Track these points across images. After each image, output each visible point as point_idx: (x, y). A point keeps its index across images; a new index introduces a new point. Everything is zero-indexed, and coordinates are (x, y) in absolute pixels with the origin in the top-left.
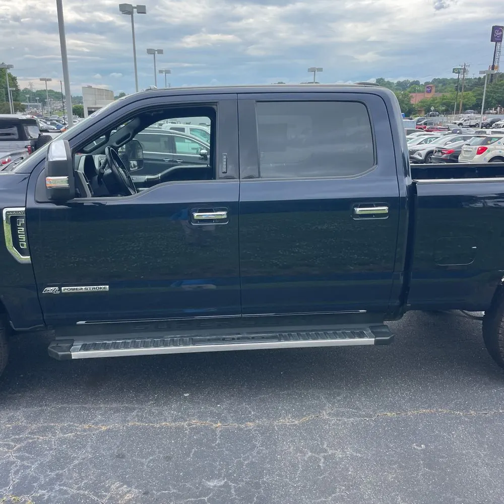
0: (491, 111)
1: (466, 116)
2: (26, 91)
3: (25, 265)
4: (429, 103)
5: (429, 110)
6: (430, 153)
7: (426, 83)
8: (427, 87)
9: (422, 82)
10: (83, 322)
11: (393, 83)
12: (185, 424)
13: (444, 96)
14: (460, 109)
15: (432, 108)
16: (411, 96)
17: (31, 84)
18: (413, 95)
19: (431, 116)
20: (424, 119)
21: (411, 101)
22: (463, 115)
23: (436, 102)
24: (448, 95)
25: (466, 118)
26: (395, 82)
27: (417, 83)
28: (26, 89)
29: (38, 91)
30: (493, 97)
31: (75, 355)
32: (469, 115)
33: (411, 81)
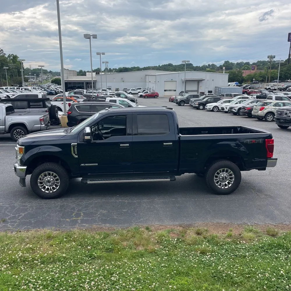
0: (288, 80)
1: (272, 84)
2: (28, 70)
3: (76, 158)
4: (252, 76)
5: (252, 81)
6: (240, 109)
7: (253, 63)
8: (252, 67)
9: (251, 63)
10: (90, 174)
11: (235, 64)
12: (118, 201)
13: (260, 72)
14: (269, 80)
15: (254, 79)
16: (243, 72)
17: (30, 66)
18: (244, 71)
19: (253, 83)
20: (249, 85)
21: (243, 75)
22: (270, 83)
23: (256, 75)
24: (263, 71)
25: (272, 85)
26: (236, 63)
27: (248, 64)
28: (27, 68)
29: (33, 69)
30: (288, 73)
31: (88, 182)
32: (274, 83)
33: (244, 62)
